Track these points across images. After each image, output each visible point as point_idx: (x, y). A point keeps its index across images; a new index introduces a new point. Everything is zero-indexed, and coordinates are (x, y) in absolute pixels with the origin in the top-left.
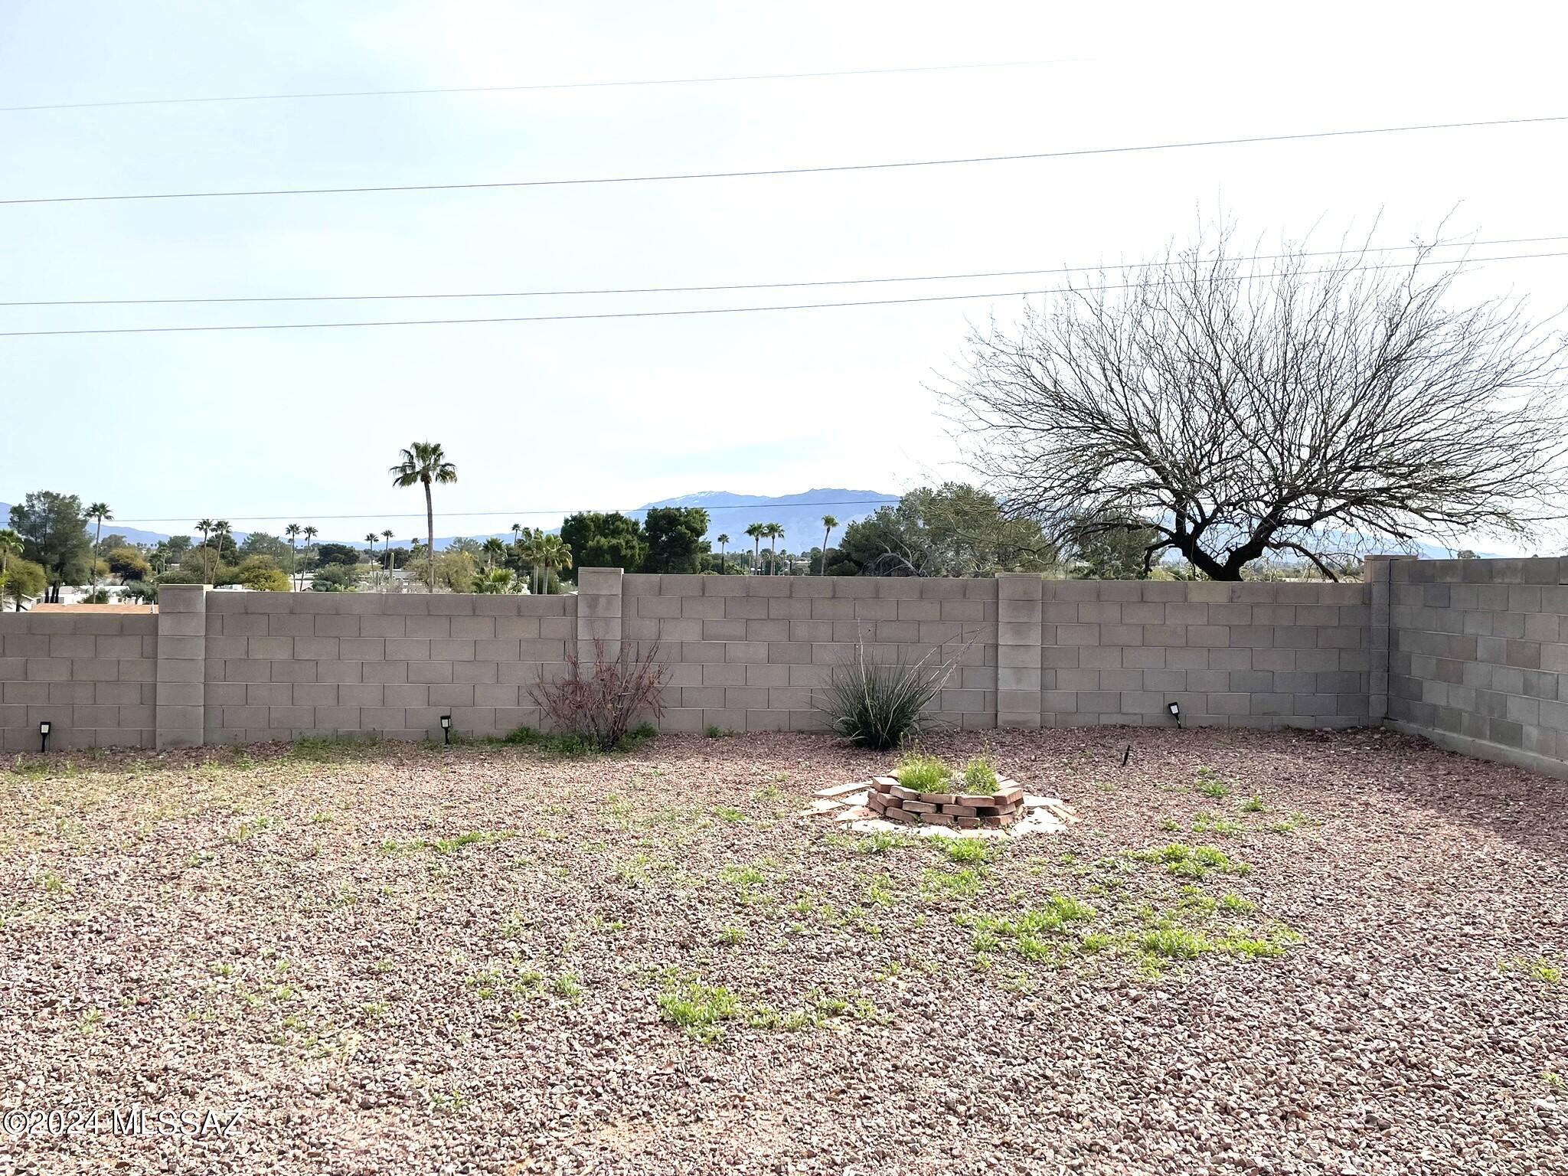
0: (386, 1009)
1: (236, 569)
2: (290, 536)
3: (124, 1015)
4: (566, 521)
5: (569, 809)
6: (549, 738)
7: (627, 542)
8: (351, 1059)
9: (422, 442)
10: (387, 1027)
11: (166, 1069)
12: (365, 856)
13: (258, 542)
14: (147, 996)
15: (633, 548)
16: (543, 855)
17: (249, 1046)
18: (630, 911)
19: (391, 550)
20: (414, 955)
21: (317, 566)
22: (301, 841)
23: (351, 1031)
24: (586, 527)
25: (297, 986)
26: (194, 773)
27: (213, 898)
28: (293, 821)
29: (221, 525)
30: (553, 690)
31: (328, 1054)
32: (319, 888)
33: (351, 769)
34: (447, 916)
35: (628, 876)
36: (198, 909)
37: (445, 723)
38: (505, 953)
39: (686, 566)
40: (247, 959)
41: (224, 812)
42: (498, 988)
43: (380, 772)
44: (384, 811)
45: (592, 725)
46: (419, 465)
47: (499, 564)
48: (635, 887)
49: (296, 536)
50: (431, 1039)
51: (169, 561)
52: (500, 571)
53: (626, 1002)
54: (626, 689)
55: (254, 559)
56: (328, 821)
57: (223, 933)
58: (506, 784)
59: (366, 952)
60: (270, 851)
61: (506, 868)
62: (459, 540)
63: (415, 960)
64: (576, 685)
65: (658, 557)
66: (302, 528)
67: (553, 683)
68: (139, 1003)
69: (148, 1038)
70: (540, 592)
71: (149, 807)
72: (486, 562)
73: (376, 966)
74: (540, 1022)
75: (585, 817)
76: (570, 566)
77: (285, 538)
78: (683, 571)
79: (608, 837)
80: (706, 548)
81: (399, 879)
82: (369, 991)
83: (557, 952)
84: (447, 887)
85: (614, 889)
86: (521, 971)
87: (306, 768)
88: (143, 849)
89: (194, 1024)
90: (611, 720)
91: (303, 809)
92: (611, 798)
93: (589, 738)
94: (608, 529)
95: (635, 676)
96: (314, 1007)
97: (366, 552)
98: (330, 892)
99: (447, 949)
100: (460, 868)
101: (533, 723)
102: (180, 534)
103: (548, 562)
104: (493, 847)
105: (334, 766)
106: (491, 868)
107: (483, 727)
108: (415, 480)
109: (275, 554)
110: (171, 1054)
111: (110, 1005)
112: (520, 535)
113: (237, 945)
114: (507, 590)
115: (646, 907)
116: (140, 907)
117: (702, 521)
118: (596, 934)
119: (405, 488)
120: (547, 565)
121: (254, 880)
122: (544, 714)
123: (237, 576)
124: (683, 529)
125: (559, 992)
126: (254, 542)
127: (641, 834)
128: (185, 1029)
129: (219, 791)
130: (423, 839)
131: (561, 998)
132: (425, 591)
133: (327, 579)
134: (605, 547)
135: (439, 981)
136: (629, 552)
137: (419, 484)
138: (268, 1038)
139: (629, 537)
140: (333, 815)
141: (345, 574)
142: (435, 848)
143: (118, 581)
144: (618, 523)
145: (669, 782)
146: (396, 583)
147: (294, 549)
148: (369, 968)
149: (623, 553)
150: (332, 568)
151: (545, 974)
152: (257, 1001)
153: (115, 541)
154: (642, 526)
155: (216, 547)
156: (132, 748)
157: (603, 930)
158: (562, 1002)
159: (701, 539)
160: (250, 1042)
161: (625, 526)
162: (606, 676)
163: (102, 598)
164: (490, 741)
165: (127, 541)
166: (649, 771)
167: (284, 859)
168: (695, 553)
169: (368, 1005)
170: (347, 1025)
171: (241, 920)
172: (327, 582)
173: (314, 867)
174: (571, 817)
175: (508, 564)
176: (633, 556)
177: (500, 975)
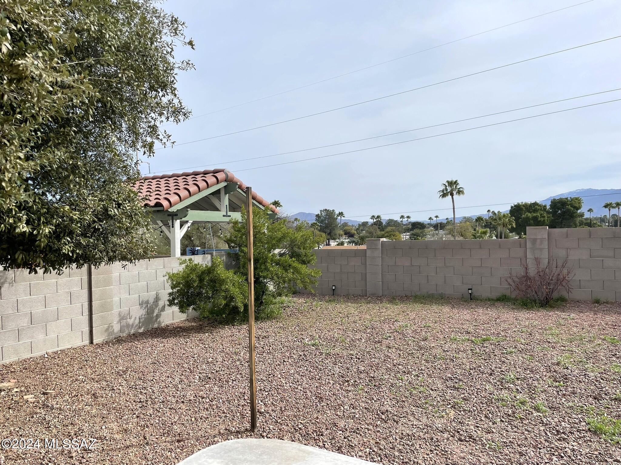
0: (463, 403)
1: (383, 233)
2: (401, 220)
3: (371, 389)
4: (512, 207)
5: (529, 331)
6: (516, 300)
7: (541, 215)
8: (452, 420)
9: (450, 180)
10: (464, 410)
11: (387, 411)
12: (445, 342)
13: (391, 222)
14: (377, 383)
15: (544, 217)
16: (520, 349)
17: (414, 408)
18: (566, 379)
19: (438, 223)
20: (470, 383)
21: (411, 230)
22: (421, 333)
23: (450, 409)
24: (521, 209)
25: (427, 388)
26: (381, 305)
27: (394, 351)
28: (416, 325)
29: (378, 217)
30: (516, 280)
31: (443, 417)
32: (430, 352)
33: (435, 308)
34: (482, 370)
35: (563, 363)
36: (389, 354)
37: (470, 291)
38: (509, 389)
39: (572, 224)
40: (408, 375)
41: (393, 320)
42: (508, 403)
43: (446, 309)
44: (450, 325)
45: (535, 295)
46: (449, 189)
47: (482, 227)
48: (567, 368)
49: (403, 220)
50: (483, 419)
51: (362, 230)
52: (483, 230)
53: (569, 418)
54: (552, 280)
55: (389, 229)
56: (429, 327)
57: (399, 365)
58: (499, 318)
59: (452, 379)
60: (410, 336)
61: (504, 353)
62: (465, 218)
63: (472, 386)
64: (527, 277)
65: (557, 221)
66: (405, 217)
67: (517, 276)
68: (375, 386)
69: (379, 399)
70: (501, 238)
71: (368, 317)
72: (476, 226)
73: (457, 386)
74: (530, 421)
75: (537, 335)
76: (515, 226)
77: (399, 220)
78: (569, 226)
79: (550, 345)
80: (582, 215)
81: (460, 352)
82: (455, 395)
83: (533, 392)
84: (480, 358)
85: (557, 368)
86: (518, 397)
87: (418, 307)
88: (368, 331)
89: (393, 396)
90: (545, 294)
91: (419, 321)
92: (549, 328)
93: (535, 301)
94: (532, 209)
95: (556, 274)
96: (435, 398)
97: (428, 224)
98: (434, 354)
99: (484, 383)
100: (485, 351)
101: (508, 293)
102: (365, 221)
103: (504, 225)
104: (497, 344)
105: (429, 306)
106: (497, 352)
107: (486, 294)
108: (448, 195)
109: (396, 226)
110: (388, 406)
111: (366, 385)
112: (491, 214)
113: (404, 369)
114: (486, 237)
115: (574, 378)
116: (370, 351)
117: (579, 203)
118: (550, 386)
119: (444, 198)
120: (504, 226)
121: (406, 346)
122: (512, 289)
123: (384, 235)
124: (569, 207)
125: (537, 409)
126: (389, 223)
127: (566, 345)
128: (391, 398)
129: (389, 312)
130: (467, 337)
131: (538, 412)
132: (452, 239)
133: (415, 235)
134: (530, 217)
135: (482, 396)
136: (542, 219)
137: (450, 197)
138: (420, 406)
139: (542, 212)
140: (431, 325)
141: (421, 233)
142: (473, 342)
143: (347, 238)
144: (536, 207)
145: (576, 322)
146: (441, 236)
147: (403, 224)
148: (454, 386)
149: (539, 219)
150: (416, 231)
151: (529, 400)
152: (414, 392)
153: (345, 224)
154: (548, 207)
155: (376, 225)
156: (360, 295)
157: (554, 385)
158: (539, 414)
159: (579, 211)
160: (414, 407)
161: (540, 208)
162: (541, 274)
163: (342, 244)
164: (489, 300)
165: (350, 224)
166: (566, 317)
167: (416, 340)
168: (576, 218)
169: (456, 400)
170: (448, 407)
171: (404, 361)
172: (414, 236)
173: (427, 344)
174: (531, 334)
175: (486, 226)
176: (544, 220)
177: (509, 397)
